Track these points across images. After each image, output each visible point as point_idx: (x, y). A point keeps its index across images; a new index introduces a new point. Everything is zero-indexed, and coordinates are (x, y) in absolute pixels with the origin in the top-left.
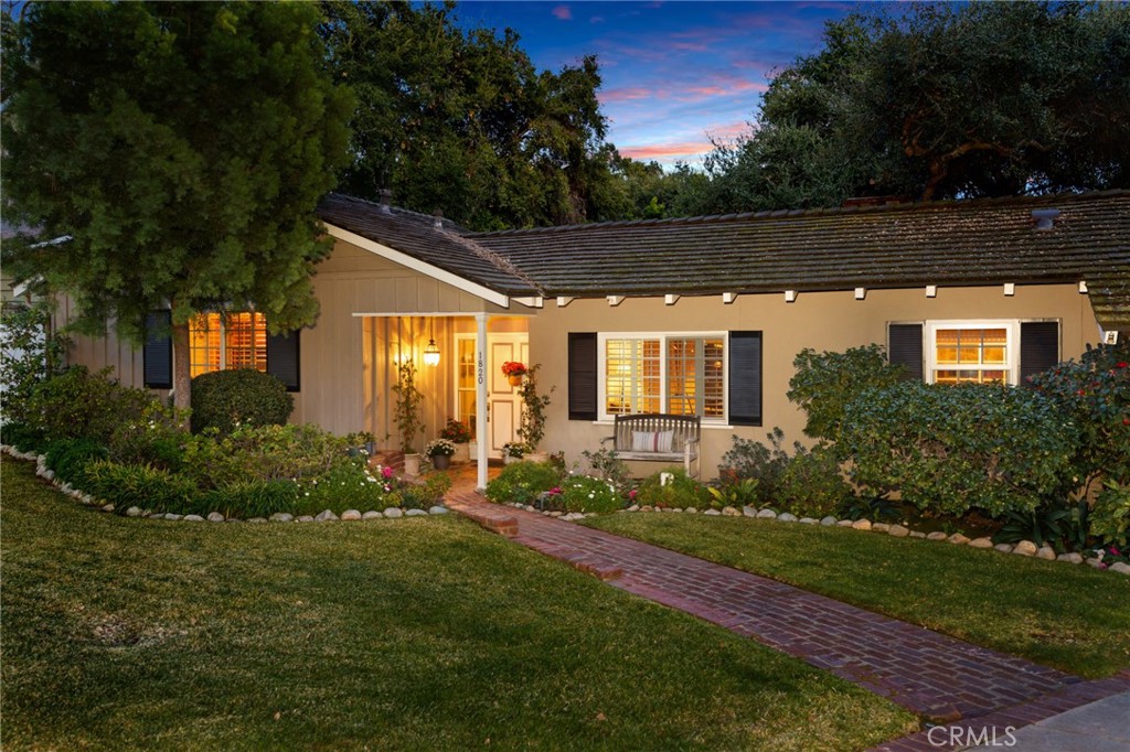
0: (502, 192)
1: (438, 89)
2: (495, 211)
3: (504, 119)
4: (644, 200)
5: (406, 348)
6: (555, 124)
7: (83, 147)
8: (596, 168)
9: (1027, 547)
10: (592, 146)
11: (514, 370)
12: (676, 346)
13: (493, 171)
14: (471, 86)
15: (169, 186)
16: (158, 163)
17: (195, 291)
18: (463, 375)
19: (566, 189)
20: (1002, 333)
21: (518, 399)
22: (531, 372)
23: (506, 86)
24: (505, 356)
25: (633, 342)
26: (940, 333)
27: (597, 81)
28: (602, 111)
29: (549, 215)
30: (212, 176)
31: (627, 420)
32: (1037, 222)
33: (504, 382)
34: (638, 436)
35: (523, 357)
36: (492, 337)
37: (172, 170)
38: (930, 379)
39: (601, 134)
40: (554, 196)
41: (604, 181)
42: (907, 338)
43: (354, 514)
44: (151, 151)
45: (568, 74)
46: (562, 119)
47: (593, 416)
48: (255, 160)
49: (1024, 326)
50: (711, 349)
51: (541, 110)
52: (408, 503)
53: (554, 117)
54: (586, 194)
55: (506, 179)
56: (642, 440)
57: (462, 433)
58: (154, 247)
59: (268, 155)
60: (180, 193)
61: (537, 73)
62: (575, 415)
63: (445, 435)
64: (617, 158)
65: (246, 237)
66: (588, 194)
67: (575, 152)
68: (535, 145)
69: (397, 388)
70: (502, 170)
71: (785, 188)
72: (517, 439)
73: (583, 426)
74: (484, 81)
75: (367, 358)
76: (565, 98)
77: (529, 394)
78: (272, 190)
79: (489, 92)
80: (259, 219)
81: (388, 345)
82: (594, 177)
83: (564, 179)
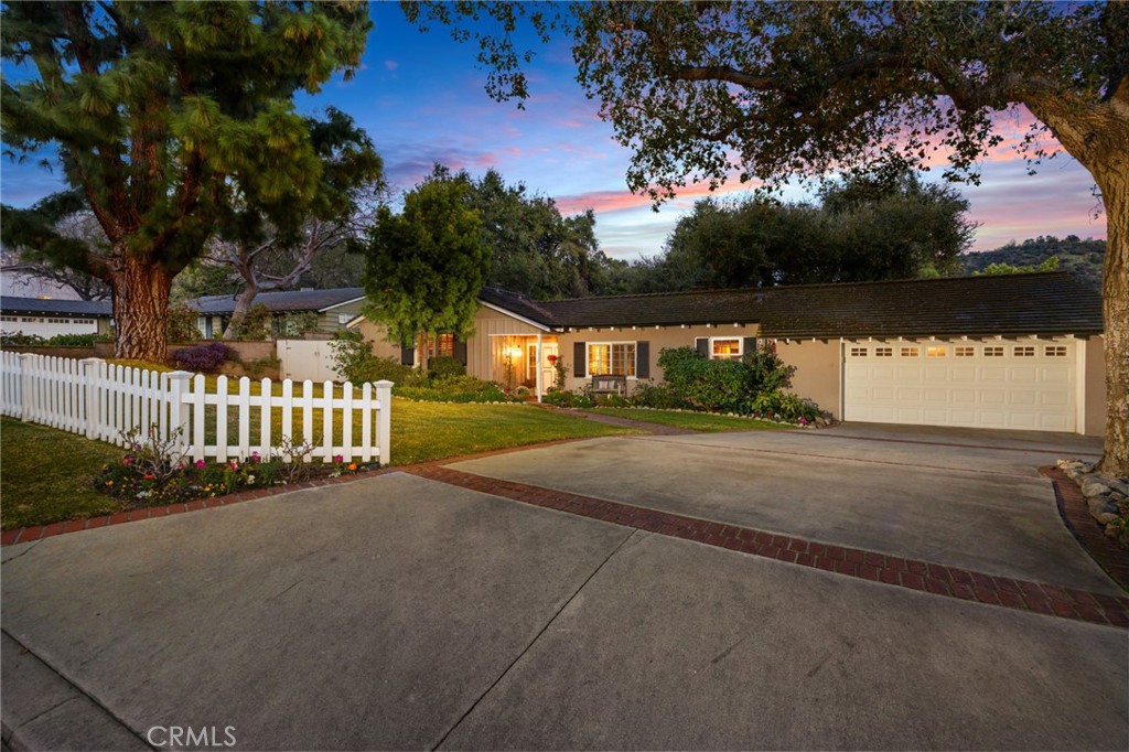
0: (546, 279)
1: (516, 230)
2: (543, 287)
3: (547, 242)
4: (617, 281)
5: (508, 349)
6: (572, 244)
7: (400, 274)
8: (593, 266)
9: (731, 414)
10: (591, 254)
11: (552, 358)
12: (616, 348)
13: (541, 268)
14: (531, 228)
15: (429, 287)
16: (426, 279)
17: (437, 325)
18: (531, 360)
19: (578, 275)
20: (737, 341)
21: (554, 370)
22: (560, 358)
23: (548, 226)
24: (548, 353)
25: (601, 346)
26: (715, 342)
27: (593, 222)
28: (595, 237)
29: (569, 289)
30: (444, 284)
31: (597, 378)
32: (756, 299)
33: (548, 363)
34: (601, 383)
35: (556, 354)
36: (544, 345)
37: (430, 282)
38: (711, 358)
39: (595, 248)
40: (572, 279)
41: (596, 272)
42: (703, 343)
43: (497, 403)
44: (424, 275)
45: (579, 218)
46: (576, 242)
47: (584, 376)
48: (458, 277)
49: (745, 339)
50: (630, 347)
51: (565, 237)
52: (514, 401)
53: (572, 241)
54: (588, 278)
55: (548, 272)
56: (603, 385)
57: (531, 384)
58: (422, 309)
59: (463, 276)
60: (433, 290)
61: (563, 220)
62: (576, 375)
63: (524, 385)
64: (605, 258)
65: (454, 305)
66: (589, 278)
67: (582, 257)
68: (562, 255)
69: (505, 365)
70: (546, 267)
71: (672, 280)
72: (554, 385)
73: (580, 379)
74: (537, 225)
75: (494, 353)
76: (577, 231)
77: (559, 367)
78: (464, 288)
79: (540, 230)
80: (460, 299)
81: (502, 347)
82: (592, 270)
83: (576, 271)
